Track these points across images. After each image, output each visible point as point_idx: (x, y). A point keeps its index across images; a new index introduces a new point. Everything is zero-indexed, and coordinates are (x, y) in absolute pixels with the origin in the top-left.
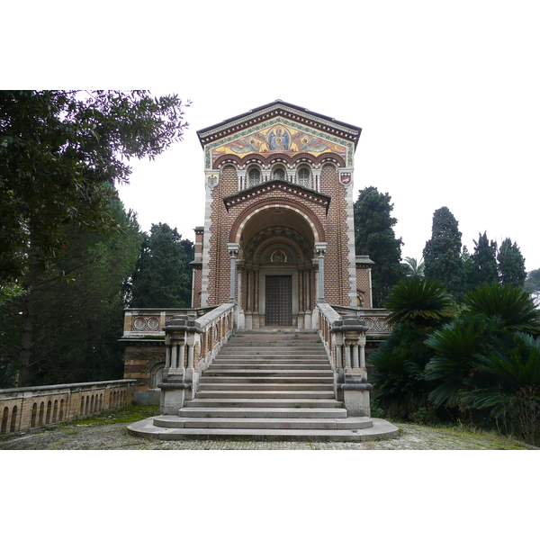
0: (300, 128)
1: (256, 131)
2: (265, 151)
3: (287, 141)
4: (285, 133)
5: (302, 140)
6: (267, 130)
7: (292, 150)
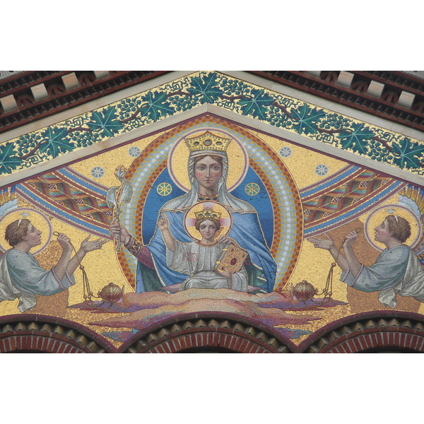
0: (358, 139)
1: (46, 162)
2: (110, 298)
3: (266, 228)
4: (254, 174)
5: (374, 221)
6: (124, 157)
7: (306, 296)
